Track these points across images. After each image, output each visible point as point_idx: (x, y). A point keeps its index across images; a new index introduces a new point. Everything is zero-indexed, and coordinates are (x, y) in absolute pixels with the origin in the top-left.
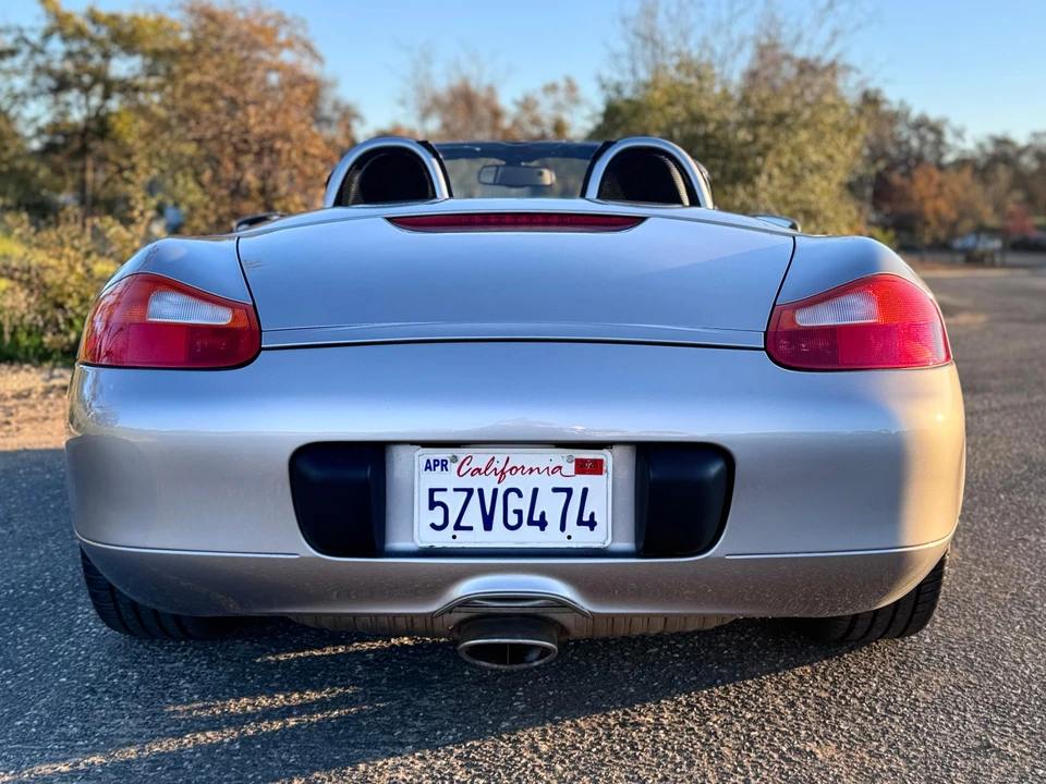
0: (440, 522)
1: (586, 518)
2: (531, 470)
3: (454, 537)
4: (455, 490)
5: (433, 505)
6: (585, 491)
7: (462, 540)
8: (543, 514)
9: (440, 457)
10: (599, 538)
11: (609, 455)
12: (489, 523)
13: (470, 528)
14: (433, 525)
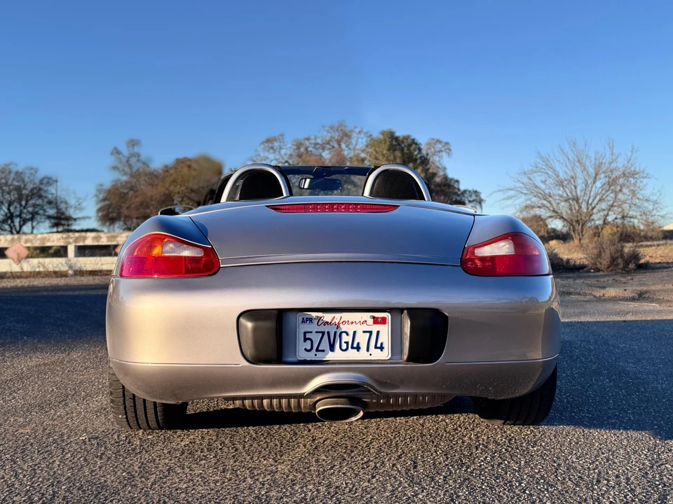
0: (309, 348)
1: (379, 345)
2: (352, 323)
3: (316, 355)
4: (316, 332)
5: (306, 339)
6: (378, 332)
7: (320, 356)
8: (358, 344)
9: (309, 317)
10: (385, 355)
11: (389, 315)
12: (332, 348)
13: (323, 351)
14: (306, 349)
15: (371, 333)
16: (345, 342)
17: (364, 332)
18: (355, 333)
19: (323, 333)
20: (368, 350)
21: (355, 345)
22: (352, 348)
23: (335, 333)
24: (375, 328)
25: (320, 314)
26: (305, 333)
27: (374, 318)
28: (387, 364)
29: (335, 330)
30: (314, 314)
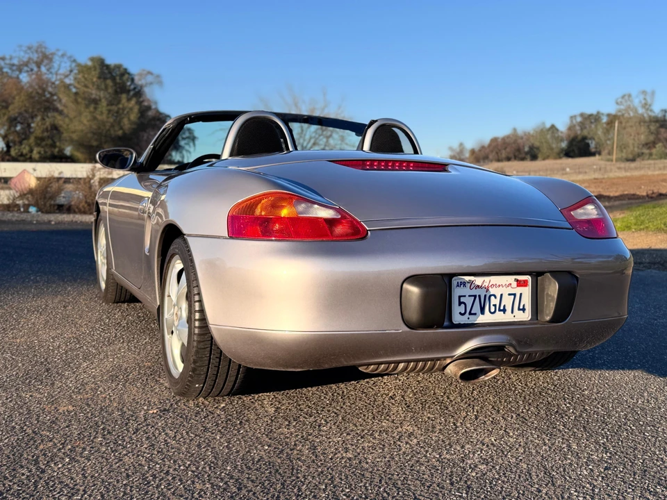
0: (463, 312)
1: (521, 307)
2: (499, 286)
3: (468, 318)
4: (469, 296)
5: (460, 303)
6: (521, 294)
7: (472, 320)
8: (504, 306)
9: (463, 281)
10: (526, 316)
11: (530, 277)
12: (482, 311)
13: (475, 314)
14: (460, 313)
15: (515, 295)
16: (494, 305)
17: (510, 294)
18: (502, 295)
19: (475, 296)
20: (512, 312)
21: (502, 308)
22: (500, 310)
23: (485, 296)
24: (518, 291)
25: (472, 278)
26: (460, 297)
27: (517, 280)
28: (528, 325)
29: (485, 293)
30: (467, 278)
